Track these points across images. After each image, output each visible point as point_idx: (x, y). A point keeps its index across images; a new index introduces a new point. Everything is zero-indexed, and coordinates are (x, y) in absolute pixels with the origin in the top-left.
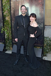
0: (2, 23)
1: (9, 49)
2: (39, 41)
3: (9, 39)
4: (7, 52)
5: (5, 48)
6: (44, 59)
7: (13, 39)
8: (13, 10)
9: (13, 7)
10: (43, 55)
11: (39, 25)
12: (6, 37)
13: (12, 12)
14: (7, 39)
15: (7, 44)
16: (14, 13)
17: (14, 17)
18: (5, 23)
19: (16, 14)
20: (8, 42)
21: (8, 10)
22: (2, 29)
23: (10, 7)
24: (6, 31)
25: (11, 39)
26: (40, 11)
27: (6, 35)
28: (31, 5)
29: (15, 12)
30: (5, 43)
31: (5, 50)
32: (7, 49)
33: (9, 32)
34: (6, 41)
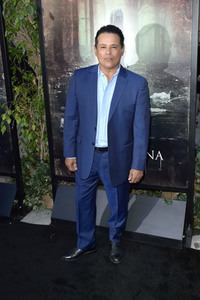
0: (3, 89)
1: (39, 205)
3: (37, 158)
4: (29, 219)
6: (196, 245)
7: (57, 161)
8: (52, 24)
9: (52, 11)
10: (192, 228)
11: (172, 96)
12: (23, 154)
13: (45, 34)
14: (27, 160)
15: (27, 181)
16: (55, 41)
17: (56, 58)
18: (16, 89)
19: (64, 47)
20: (34, 173)
21: (31, 26)
22: (4, 117)
23: (39, 10)
24: (25, 124)
25: (46, 162)
29: (60, 35)
30: (19, 179)
31: (20, 210)
32: (30, 205)
33: (34, 127)
34: (23, 169)
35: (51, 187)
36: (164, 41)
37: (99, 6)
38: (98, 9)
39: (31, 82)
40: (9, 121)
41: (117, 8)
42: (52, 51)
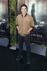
0: (8, 19)
1: (14, 45)
2: (44, 39)
3: (14, 35)
4: (11, 48)
5: (10, 44)
8: (19, 5)
9: (20, 3)
11: (45, 23)
12: (11, 33)
13: (18, 8)
14: (12, 35)
16: (20, 9)
18: (11, 19)
20: (13, 38)
21: (15, 6)
23: (17, 3)
24: (12, 27)
25: (16, 35)
26: (46, 8)
27: (12, 30)
28: (38, 1)
30: (10, 39)
31: (9, 46)
32: (12, 45)
33: (14, 28)
34: (11, 37)
35: (16, 41)
36: (44, 10)
37: (30, 2)
38: (30, 3)
39: (14, 18)
40: (8, 26)
41: (34, 3)
42: (19, 11)
